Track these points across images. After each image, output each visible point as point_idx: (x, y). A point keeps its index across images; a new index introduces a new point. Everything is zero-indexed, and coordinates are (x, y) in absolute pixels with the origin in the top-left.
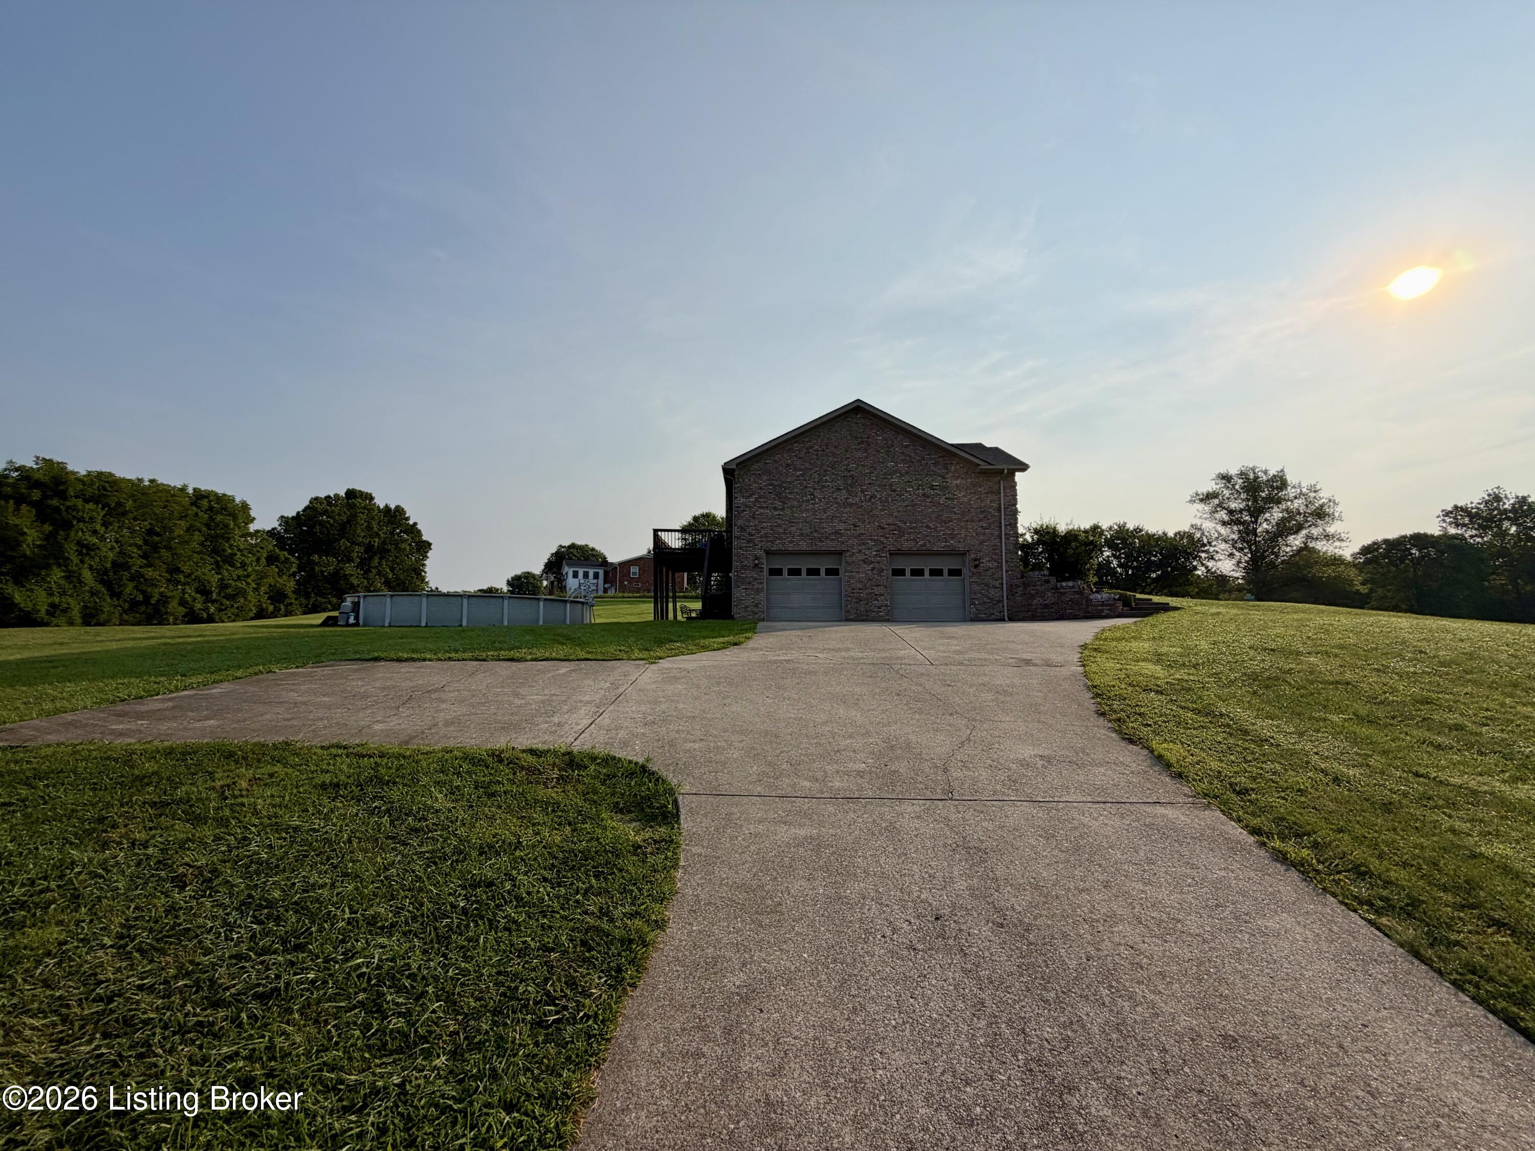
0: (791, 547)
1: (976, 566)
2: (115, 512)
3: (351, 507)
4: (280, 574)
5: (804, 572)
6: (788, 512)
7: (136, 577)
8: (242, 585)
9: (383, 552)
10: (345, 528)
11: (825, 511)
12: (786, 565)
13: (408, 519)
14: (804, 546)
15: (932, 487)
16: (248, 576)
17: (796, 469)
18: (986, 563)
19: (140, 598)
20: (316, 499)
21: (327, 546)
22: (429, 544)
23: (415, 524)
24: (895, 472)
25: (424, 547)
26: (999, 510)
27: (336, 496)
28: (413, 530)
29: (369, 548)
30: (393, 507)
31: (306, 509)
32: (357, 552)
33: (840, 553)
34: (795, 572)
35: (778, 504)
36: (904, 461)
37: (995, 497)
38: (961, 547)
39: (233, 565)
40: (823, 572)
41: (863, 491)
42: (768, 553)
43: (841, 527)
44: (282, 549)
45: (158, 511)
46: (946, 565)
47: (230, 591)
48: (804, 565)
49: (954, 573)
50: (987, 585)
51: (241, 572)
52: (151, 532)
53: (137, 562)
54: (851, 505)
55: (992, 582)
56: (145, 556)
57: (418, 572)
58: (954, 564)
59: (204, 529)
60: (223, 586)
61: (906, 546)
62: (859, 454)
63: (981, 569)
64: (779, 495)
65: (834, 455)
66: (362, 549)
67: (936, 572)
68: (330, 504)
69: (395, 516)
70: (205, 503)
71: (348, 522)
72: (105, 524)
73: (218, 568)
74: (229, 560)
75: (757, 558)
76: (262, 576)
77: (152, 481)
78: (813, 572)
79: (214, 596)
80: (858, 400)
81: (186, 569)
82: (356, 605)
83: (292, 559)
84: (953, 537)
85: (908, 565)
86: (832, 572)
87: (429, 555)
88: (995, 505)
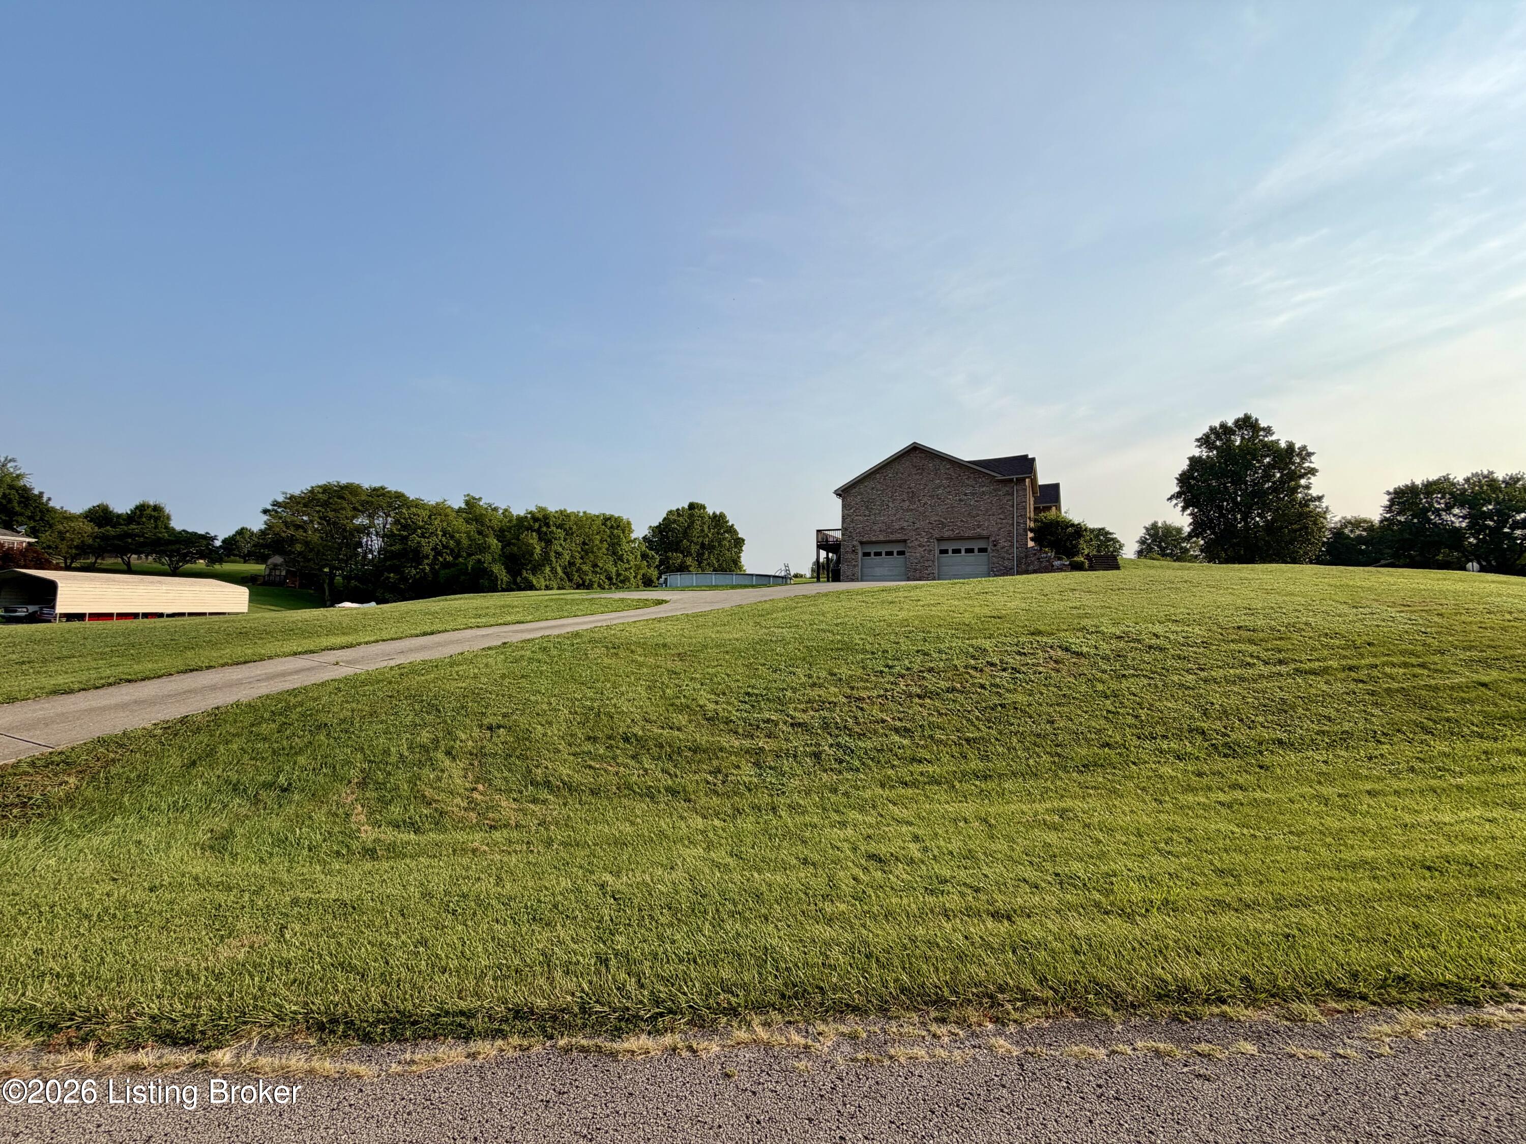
0: (874, 539)
1: (995, 545)
2: (569, 533)
3: (691, 516)
4: (649, 566)
5: (884, 554)
6: (873, 517)
7: (579, 570)
8: (627, 574)
9: (711, 548)
10: (686, 532)
11: (895, 515)
12: (872, 550)
13: (727, 522)
14: (881, 538)
15: (966, 495)
16: (631, 568)
17: (877, 490)
18: (1002, 543)
19: (581, 582)
20: (671, 512)
21: (675, 546)
22: (743, 540)
23: (733, 525)
24: (940, 487)
25: (739, 543)
26: (1013, 506)
27: (683, 508)
28: (731, 530)
29: (703, 545)
30: (718, 513)
31: (665, 519)
32: (694, 549)
33: (905, 541)
34: (878, 554)
35: (867, 513)
36: (947, 479)
37: (1010, 498)
38: (985, 533)
39: (623, 561)
40: (895, 554)
41: (919, 501)
42: (862, 543)
43: (905, 524)
44: (651, 549)
45: (587, 530)
46: (976, 545)
47: (622, 578)
48: (883, 549)
49: (981, 550)
50: (1003, 558)
51: (627, 566)
52: (584, 543)
53: (578, 561)
54: (912, 510)
55: (1007, 556)
56: (582, 558)
57: (736, 562)
58: (982, 544)
59: (609, 539)
60: (618, 575)
61: (947, 534)
62: (917, 477)
63: (999, 547)
64: (867, 507)
65: (901, 479)
66: (698, 547)
67: (969, 551)
68: (679, 515)
69: (719, 520)
70: (608, 523)
71: (689, 526)
72: (565, 540)
73: (615, 564)
74: (621, 558)
75: (854, 546)
76: (638, 568)
77: (585, 513)
78: (889, 553)
79: (614, 581)
80: (915, 443)
81: (600, 565)
82: (666, 579)
83: (657, 556)
84: (979, 526)
85: (950, 547)
86: (901, 553)
87: (743, 548)
88: (1010, 503)
